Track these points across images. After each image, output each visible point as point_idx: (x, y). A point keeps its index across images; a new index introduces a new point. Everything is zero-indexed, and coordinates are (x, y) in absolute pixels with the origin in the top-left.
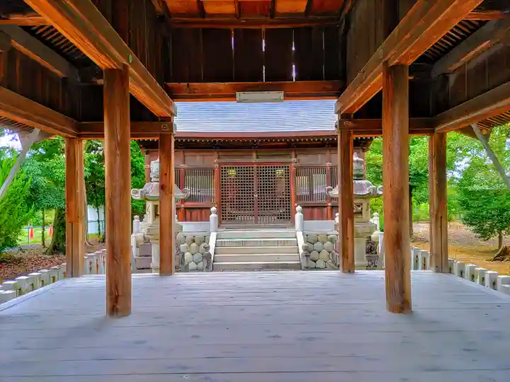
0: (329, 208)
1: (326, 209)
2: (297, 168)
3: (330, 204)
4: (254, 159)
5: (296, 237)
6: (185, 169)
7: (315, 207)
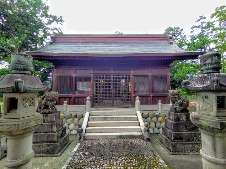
0: (151, 97)
1: (149, 98)
2: (134, 76)
3: (152, 95)
4: (112, 72)
5: (136, 115)
6: (76, 77)
7: (143, 96)
